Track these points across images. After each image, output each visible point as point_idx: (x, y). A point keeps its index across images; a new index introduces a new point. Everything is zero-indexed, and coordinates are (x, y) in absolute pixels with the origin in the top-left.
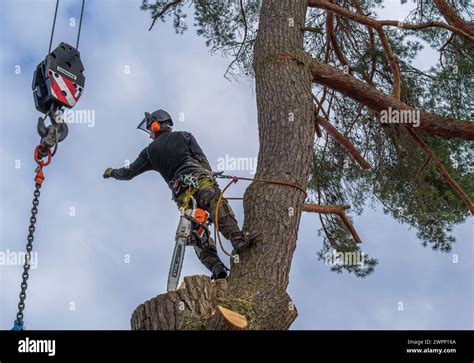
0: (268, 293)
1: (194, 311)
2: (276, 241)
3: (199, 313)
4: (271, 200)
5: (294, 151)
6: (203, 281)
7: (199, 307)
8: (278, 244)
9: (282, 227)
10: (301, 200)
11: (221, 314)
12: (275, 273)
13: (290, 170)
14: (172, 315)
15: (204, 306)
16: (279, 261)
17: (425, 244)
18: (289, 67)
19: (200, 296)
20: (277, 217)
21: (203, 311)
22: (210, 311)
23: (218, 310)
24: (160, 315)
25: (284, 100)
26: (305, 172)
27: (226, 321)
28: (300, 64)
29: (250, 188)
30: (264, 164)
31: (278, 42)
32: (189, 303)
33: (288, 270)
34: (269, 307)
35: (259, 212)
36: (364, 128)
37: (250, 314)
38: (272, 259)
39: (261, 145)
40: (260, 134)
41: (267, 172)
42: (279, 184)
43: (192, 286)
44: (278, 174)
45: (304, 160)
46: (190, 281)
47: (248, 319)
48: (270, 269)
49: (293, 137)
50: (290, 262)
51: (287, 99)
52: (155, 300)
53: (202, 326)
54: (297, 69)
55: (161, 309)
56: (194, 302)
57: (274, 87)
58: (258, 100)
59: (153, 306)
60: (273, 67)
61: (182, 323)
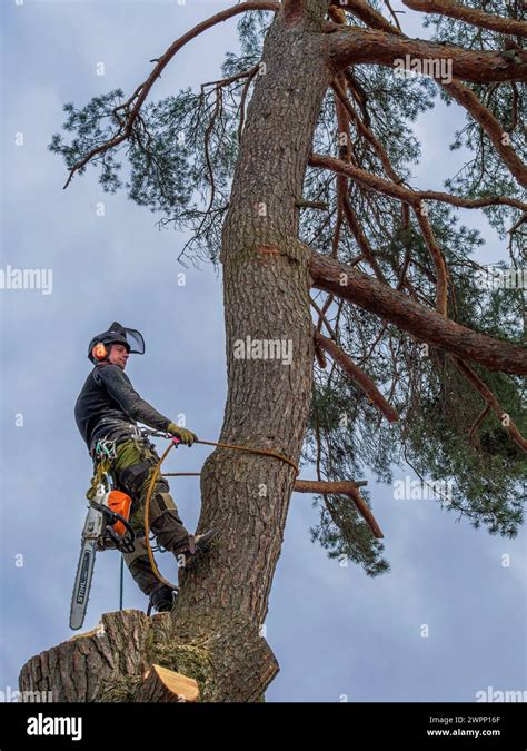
0: (233, 637)
1: (116, 670)
2: (249, 547)
3: (125, 672)
4: (243, 479)
5: (281, 402)
6: (132, 619)
7: (125, 663)
8: (252, 551)
9: (259, 524)
10: (290, 479)
11: (158, 679)
12: (247, 599)
13: (274, 432)
14: (83, 675)
15: (134, 659)
16: (253, 579)
17: (476, 525)
18: (275, 270)
19: (126, 645)
20: (252, 507)
21: (131, 668)
22: (142, 669)
23: (153, 671)
24: (64, 674)
25: (266, 320)
26: (296, 435)
27: (165, 689)
28: (292, 261)
29: (211, 461)
30: (233, 422)
31: (260, 227)
32: (109, 656)
33: (267, 592)
34: (235, 660)
35: (224, 499)
36: (391, 343)
37: (204, 672)
38: (244, 575)
39: (231, 390)
40: (229, 372)
41: (238, 435)
42: (258, 453)
43: (114, 629)
44: (255, 438)
45: (296, 416)
46: (111, 620)
47: (201, 679)
48: (240, 592)
49: (279, 380)
50: (270, 580)
51: (271, 318)
52: (57, 651)
53: (128, 695)
54: (288, 270)
55: (65, 665)
56: (116, 655)
57: (252, 300)
58: (226, 318)
59: (53, 660)
60: (250, 267)
61: (97, 689)
